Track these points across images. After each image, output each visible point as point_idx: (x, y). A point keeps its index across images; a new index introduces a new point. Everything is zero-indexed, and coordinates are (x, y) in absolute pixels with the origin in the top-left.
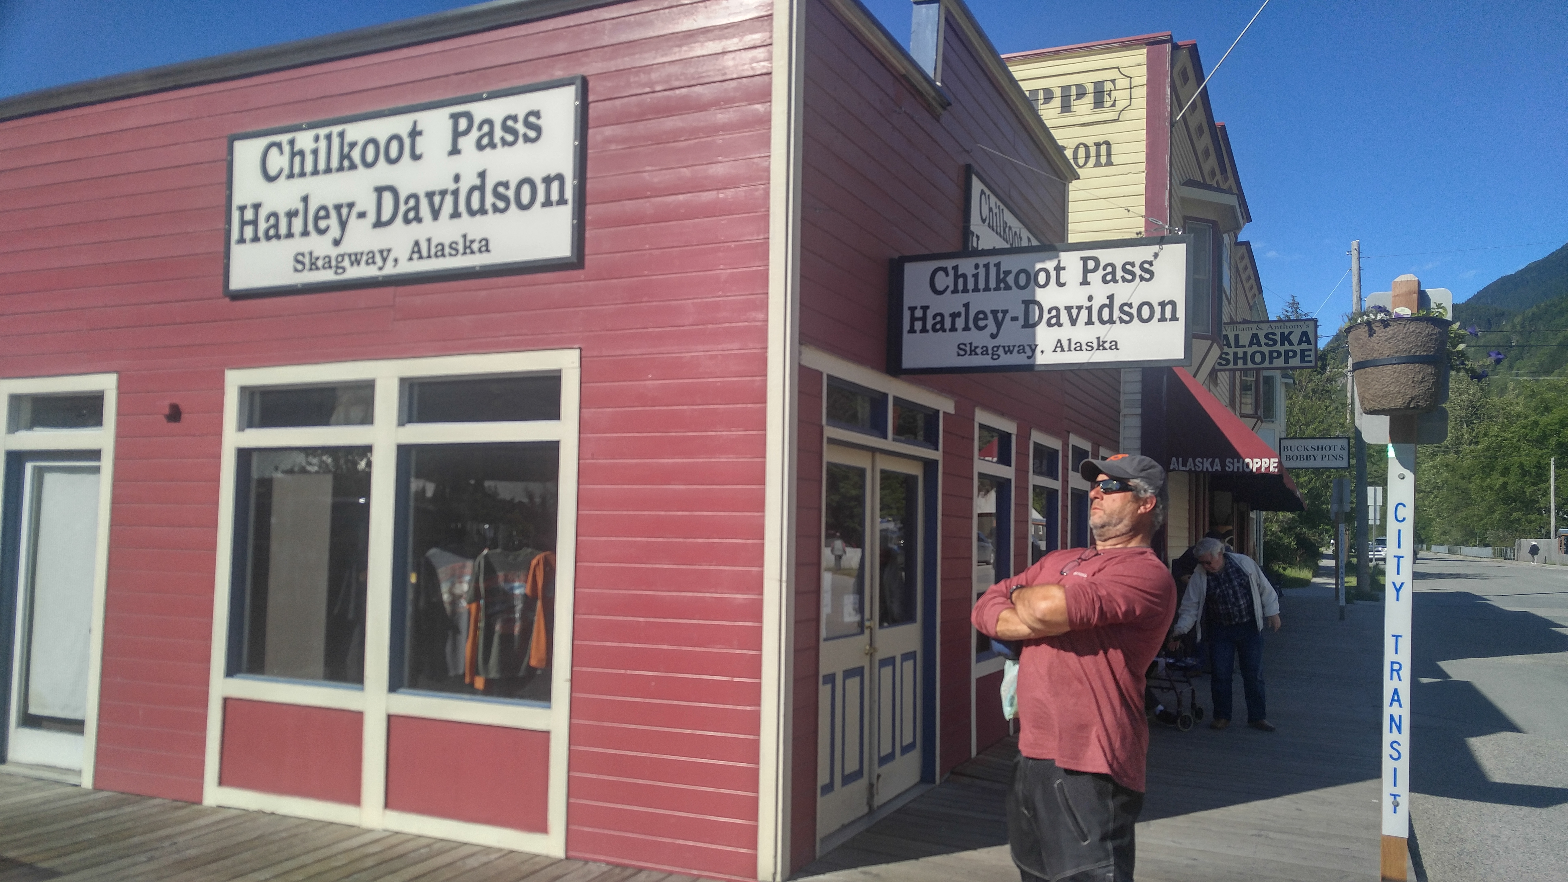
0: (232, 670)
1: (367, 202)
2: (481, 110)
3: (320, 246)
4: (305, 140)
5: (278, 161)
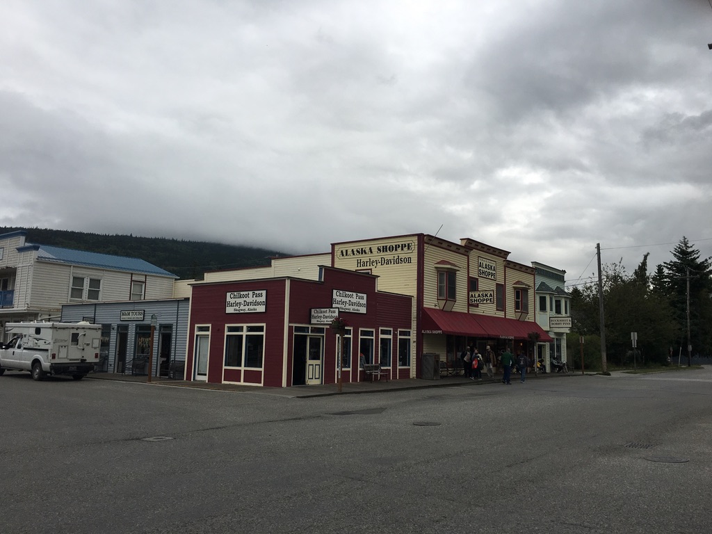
0: (225, 365)
1: (243, 303)
2: (256, 292)
3: (237, 308)
4: (235, 293)
5: (232, 296)
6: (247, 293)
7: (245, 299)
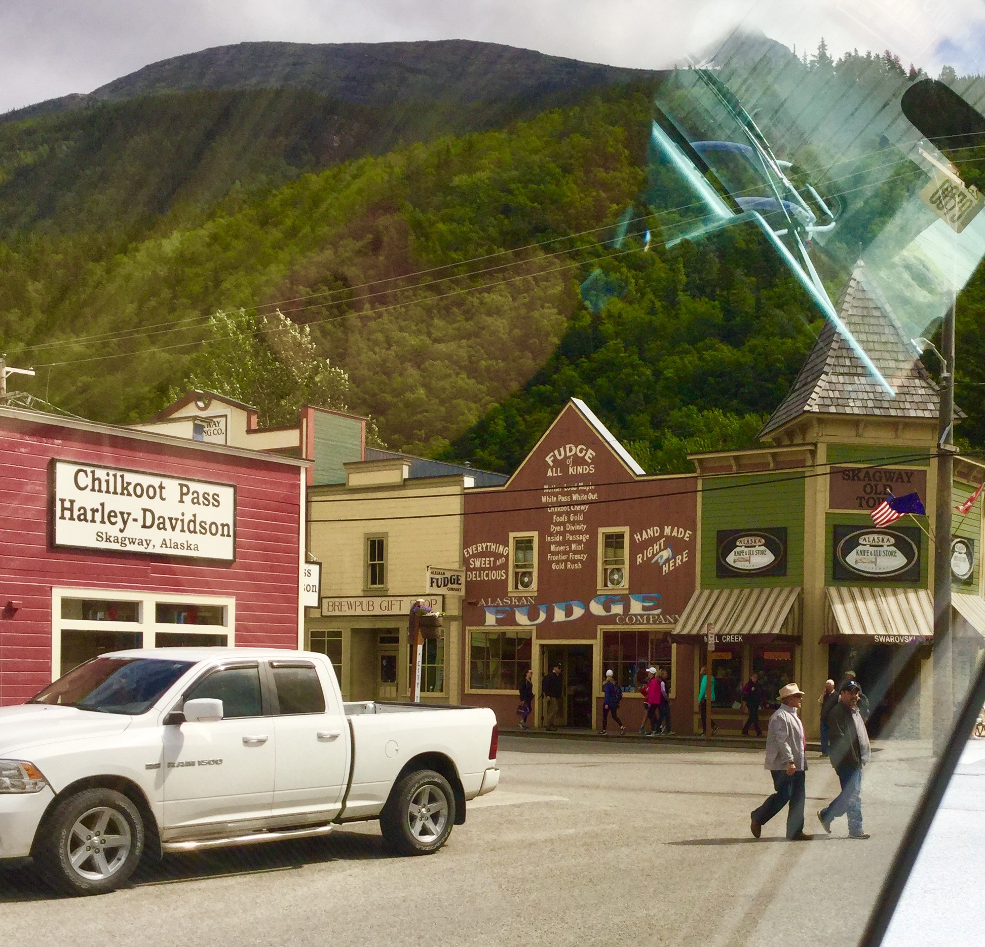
1: (138, 514)
2: (193, 486)
4: (101, 473)
5: (84, 481)
6: (156, 481)
7: (145, 502)
